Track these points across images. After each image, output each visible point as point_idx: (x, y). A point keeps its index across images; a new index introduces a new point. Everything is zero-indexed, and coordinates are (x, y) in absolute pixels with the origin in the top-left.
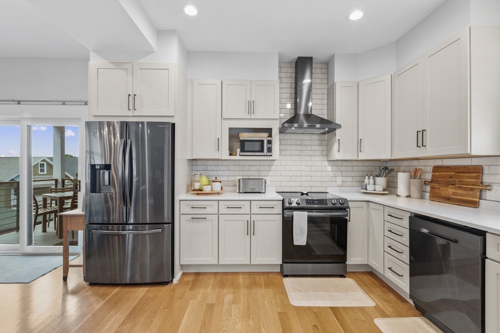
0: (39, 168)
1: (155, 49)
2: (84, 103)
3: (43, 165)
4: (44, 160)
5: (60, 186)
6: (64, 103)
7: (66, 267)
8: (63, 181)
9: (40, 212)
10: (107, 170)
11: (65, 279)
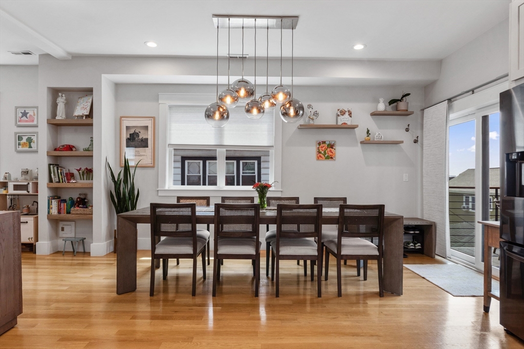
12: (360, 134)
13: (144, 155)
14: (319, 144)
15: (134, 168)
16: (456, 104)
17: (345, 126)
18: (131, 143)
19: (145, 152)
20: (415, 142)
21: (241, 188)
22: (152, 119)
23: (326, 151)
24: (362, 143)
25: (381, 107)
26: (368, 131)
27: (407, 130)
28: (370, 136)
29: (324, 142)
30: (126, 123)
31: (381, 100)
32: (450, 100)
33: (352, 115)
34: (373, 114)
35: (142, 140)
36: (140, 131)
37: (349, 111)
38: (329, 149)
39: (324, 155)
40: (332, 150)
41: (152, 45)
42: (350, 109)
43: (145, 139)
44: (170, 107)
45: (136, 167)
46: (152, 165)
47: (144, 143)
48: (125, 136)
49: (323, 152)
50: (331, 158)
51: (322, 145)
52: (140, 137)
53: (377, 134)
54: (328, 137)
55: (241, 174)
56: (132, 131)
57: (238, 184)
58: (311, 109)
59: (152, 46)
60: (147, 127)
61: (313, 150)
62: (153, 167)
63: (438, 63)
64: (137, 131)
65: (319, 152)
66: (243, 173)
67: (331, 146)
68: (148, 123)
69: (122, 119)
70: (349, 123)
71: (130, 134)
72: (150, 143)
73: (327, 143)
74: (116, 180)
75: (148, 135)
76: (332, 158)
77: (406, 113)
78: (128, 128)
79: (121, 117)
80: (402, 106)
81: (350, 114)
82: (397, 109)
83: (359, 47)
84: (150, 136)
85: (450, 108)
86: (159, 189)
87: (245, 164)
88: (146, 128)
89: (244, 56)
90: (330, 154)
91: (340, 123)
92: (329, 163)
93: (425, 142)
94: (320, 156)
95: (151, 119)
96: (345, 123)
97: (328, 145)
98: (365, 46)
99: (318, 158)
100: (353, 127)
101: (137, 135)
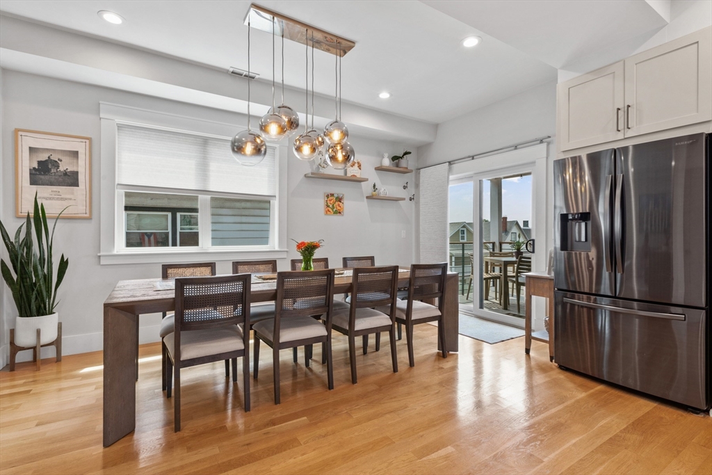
0: (460, 235)
1: (668, 21)
2: (539, 142)
3: (463, 231)
4: (464, 227)
5: (497, 250)
6: (516, 148)
7: (529, 339)
8: (501, 244)
9: (485, 276)
10: (584, 221)
11: (528, 351)
12: (366, 188)
13: (70, 199)
14: (328, 196)
15: (55, 221)
16: (455, 166)
17: (354, 178)
18: (42, 177)
19: (73, 194)
20: (411, 200)
21: (179, 249)
22: (87, 141)
23: (334, 205)
24: (367, 197)
25: (387, 162)
26: (374, 186)
27: (405, 187)
28: (377, 191)
29: (332, 195)
30: (28, 141)
31: (386, 155)
32: (450, 163)
33: (362, 167)
34: (377, 169)
35: (65, 173)
36: (61, 158)
37: (358, 163)
38: (337, 203)
39: (333, 209)
40: (341, 204)
41: (112, 18)
42: (359, 160)
43: (71, 172)
44: (120, 127)
45: (57, 218)
46: (88, 215)
47: (71, 179)
48: (27, 164)
49: (331, 206)
50: (338, 212)
51: (330, 198)
52: (62, 168)
53: (383, 189)
54: (337, 189)
55: (179, 230)
56: (44, 157)
57: (174, 244)
58: (321, 156)
59: (112, 22)
60: (77, 152)
61: (321, 202)
62: (90, 218)
63: (436, 127)
64: (54, 157)
65: (328, 206)
66: (181, 229)
67: (339, 199)
68: (81, 147)
69: (20, 133)
70: (358, 176)
71: (39, 163)
72: (81, 178)
73: (336, 196)
74: (12, 239)
75: (78, 166)
76: (340, 213)
77: (405, 171)
78: (32, 150)
79: (17, 131)
80: (403, 163)
81: (359, 166)
82: (397, 166)
83: (384, 95)
84: (82, 167)
85: (450, 170)
86: (101, 254)
87: (183, 218)
88: (75, 154)
89: (251, 74)
90: (339, 208)
91: (349, 174)
92: (337, 218)
93: (422, 201)
94: (328, 210)
95: (84, 140)
96: (354, 175)
97: (337, 198)
98: (391, 95)
99: (327, 212)
100: (360, 181)
101: (56, 164)
